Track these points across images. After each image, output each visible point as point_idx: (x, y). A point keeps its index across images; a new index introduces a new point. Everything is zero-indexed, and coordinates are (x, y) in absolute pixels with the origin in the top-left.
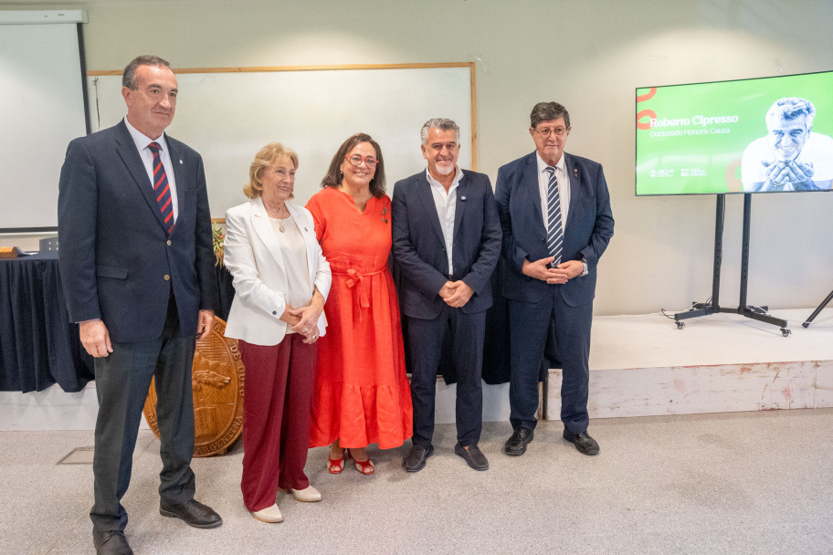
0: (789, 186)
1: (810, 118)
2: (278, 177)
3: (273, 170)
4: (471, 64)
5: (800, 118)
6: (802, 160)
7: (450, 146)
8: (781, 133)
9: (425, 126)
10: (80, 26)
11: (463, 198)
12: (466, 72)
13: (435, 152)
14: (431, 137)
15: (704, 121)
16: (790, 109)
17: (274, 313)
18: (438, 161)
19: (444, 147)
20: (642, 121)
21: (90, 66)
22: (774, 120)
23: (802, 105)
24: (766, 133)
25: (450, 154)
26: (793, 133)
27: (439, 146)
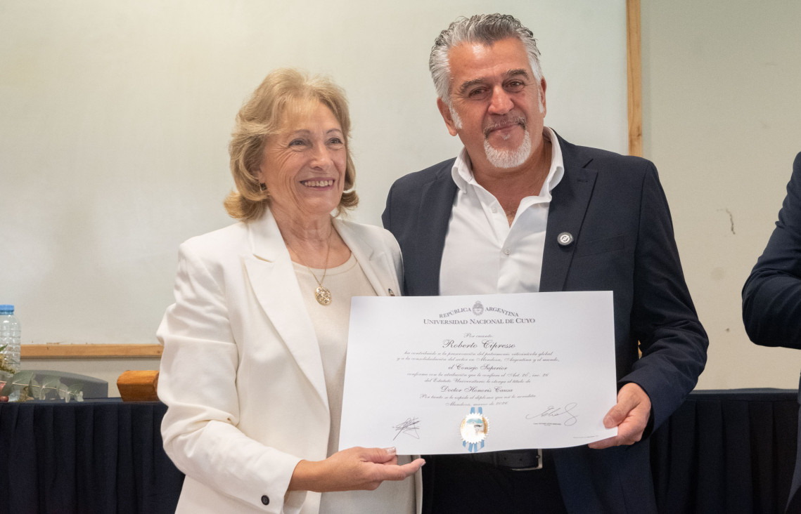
2: (295, 158)
3: (281, 143)
7: (513, 83)
9: (438, 44)
11: (565, 239)
13: (477, 110)
14: (456, 69)
17: (265, 500)
18: (489, 133)
19: (498, 90)
25: (517, 106)
27: (481, 90)
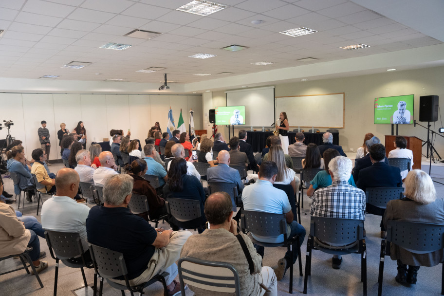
0: (402, 123)
1: (406, 106)
4: (344, 93)
5: (403, 106)
6: (404, 116)
8: (400, 110)
10: (274, 89)
12: (342, 95)
15: (387, 106)
16: (402, 103)
20: (376, 106)
21: (276, 96)
22: (399, 107)
23: (404, 103)
24: (397, 110)
26: (403, 110)
